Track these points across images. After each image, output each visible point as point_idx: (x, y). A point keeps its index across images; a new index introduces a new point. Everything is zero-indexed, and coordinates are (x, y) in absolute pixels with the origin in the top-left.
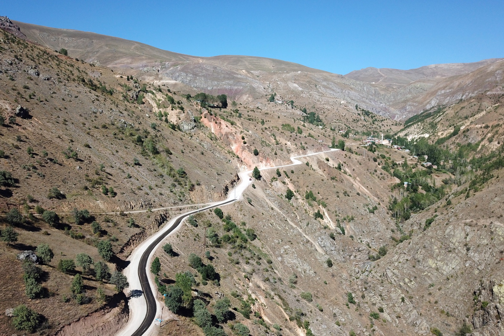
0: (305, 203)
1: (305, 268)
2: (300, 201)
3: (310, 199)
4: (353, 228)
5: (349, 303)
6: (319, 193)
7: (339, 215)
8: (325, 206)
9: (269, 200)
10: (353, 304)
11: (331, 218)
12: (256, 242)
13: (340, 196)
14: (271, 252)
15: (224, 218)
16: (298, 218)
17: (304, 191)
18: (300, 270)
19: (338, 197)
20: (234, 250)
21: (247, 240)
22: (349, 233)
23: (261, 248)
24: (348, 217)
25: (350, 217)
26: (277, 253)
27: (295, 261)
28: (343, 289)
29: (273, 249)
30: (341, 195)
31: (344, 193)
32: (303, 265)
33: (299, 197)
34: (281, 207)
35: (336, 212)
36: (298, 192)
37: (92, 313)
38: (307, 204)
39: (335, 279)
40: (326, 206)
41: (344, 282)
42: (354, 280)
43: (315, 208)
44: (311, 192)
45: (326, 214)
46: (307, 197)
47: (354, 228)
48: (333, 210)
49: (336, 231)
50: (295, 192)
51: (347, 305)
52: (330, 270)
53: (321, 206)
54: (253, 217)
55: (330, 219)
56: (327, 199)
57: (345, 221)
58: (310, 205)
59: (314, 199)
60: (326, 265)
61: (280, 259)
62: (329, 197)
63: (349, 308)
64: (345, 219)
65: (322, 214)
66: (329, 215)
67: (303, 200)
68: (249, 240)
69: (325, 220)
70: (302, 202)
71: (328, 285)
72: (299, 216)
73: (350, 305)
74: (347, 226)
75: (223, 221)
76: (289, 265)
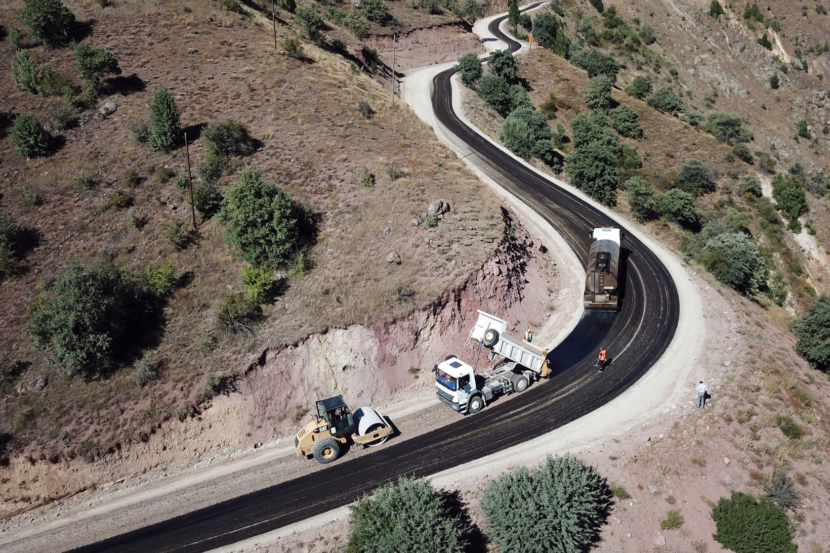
0: (741, 26)
1: (732, 86)
2: (734, 22)
3: (752, 18)
4: (824, 64)
5: (799, 137)
6: (769, 9)
7: (802, 43)
8: (777, 29)
9: (680, 9)
10: (805, 139)
11: (785, 48)
12: (654, 47)
13: (809, 14)
14: (678, 62)
15: (605, 10)
16: (727, 41)
17: (742, 7)
18: (723, 88)
19: (805, 15)
20: (618, 51)
21: (640, 43)
22: (816, 72)
23: (662, 56)
24: (818, 46)
25: (823, 45)
26: (688, 62)
27: (716, 75)
28: (792, 119)
29: (683, 58)
30: (811, 12)
31: (817, 10)
32: (729, 81)
33: (732, 15)
34: (698, 20)
35: (797, 39)
36: (730, 8)
37: (445, 25)
38: (746, 27)
39: (782, 104)
40: (780, 30)
41: (796, 109)
42: (813, 108)
43: (758, 32)
44: (754, 6)
45: (778, 43)
46: (747, 16)
47: (827, 63)
48: (792, 36)
49: (793, 64)
50: (726, 7)
51: (796, 139)
52: (776, 92)
53: (770, 30)
54: (651, 15)
55: (783, 51)
56: (784, 18)
57: (811, 54)
58: (751, 28)
59: (760, 19)
60: (768, 85)
61: (692, 71)
62: (788, 15)
63: (798, 143)
64: (812, 51)
65: (771, 41)
66: (783, 44)
67: (739, 20)
68: (643, 43)
69: (775, 52)
70: (737, 23)
71: (767, 111)
72: (729, 37)
73: (800, 139)
74: (814, 62)
75: (603, 15)
76: (706, 80)
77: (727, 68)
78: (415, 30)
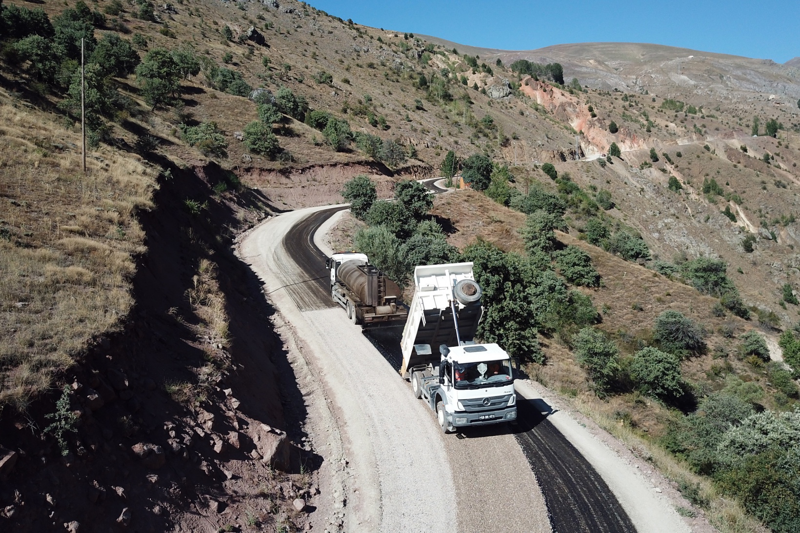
0: (702, 200)
1: (702, 250)
2: (694, 196)
3: (712, 192)
4: (792, 235)
5: (785, 302)
6: (728, 184)
7: (767, 215)
8: (739, 202)
9: (638, 182)
10: (792, 305)
11: (750, 220)
12: (613, 212)
13: (768, 188)
14: (640, 226)
15: (559, 177)
16: (690, 212)
17: (701, 183)
18: (693, 252)
19: (765, 188)
20: (575, 215)
21: (598, 208)
22: (785, 242)
23: (622, 221)
24: (783, 218)
25: (788, 216)
26: (651, 227)
27: (683, 239)
28: (773, 283)
29: (645, 222)
30: (771, 186)
31: (775, 184)
32: (698, 245)
33: (691, 190)
34: (658, 192)
35: (760, 211)
36: (689, 183)
37: (353, 163)
38: (707, 201)
39: (759, 268)
40: (742, 203)
41: (776, 273)
42: (794, 272)
43: (720, 205)
44: (713, 181)
45: (742, 215)
46: (707, 190)
47: (795, 233)
48: (755, 208)
49: (761, 234)
50: (684, 183)
51: (782, 304)
52: (750, 256)
53: (732, 203)
54: (608, 182)
55: (748, 223)
56: (744, 192)
57: (777, 225)
58: (712, 201)
59: (720, 193)
60: (741, 249)
61: (656, 235)
62: (747, 189)
63: (785, 308)
64: (777, 222)
65: (735, 214)
66: (747, 216)
67: (699, 194)
68: (602, 209)
69: (740, 224)
70: (697, 197)
71: (744, 275)
72: (691, 209)
73: (787, 305)
74: (782, 233)
75: (557, 182)
76: (673, 244)
77: (693, 232)
78: (313, 166)
